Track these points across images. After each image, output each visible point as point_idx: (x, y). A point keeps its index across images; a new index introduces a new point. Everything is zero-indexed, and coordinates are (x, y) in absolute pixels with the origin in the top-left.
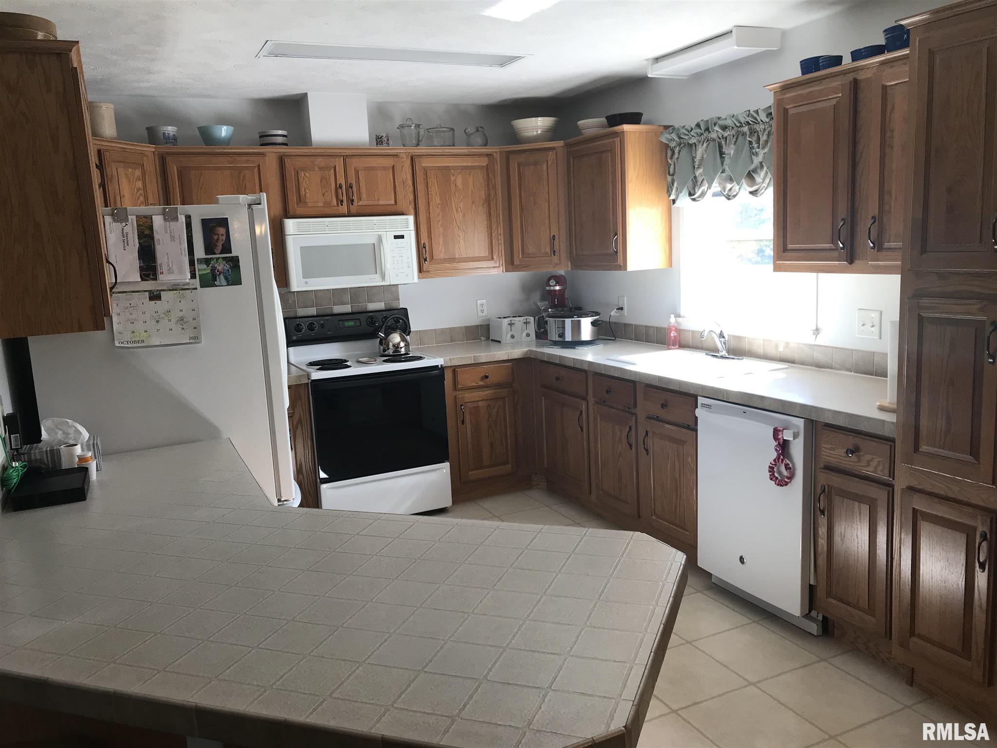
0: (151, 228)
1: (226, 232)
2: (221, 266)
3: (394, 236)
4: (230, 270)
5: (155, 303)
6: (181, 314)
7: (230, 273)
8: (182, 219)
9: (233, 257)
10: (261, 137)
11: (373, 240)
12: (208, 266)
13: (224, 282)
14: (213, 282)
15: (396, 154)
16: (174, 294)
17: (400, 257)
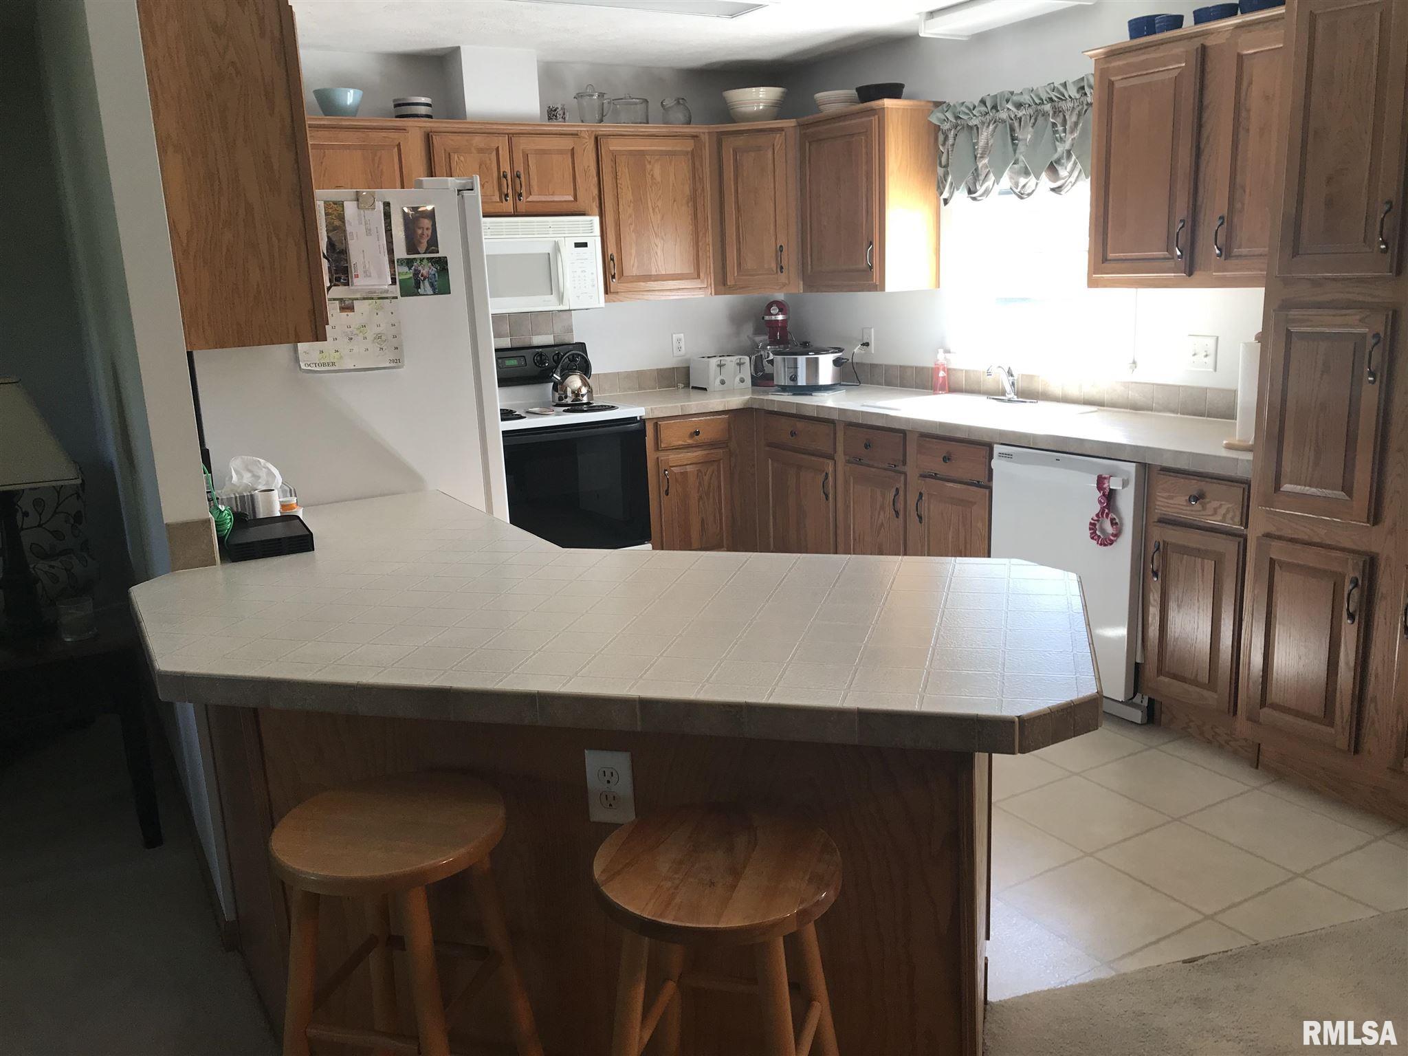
0: (342, 218)
1: (432, 225)
2: (427, 269)
3: (575, 243)
4: (437, 275)
5: (347, 315)
6: (378, 330)
7: (437, 279)
8: (380, 206)
9: (440, 258)
10: (397, 106)
11: (548, 249)
12: (410, 269)
13: (430, 291)
14: (416, 290)
15: (576, 132)
16: (369, 305)
17: (582, 271)
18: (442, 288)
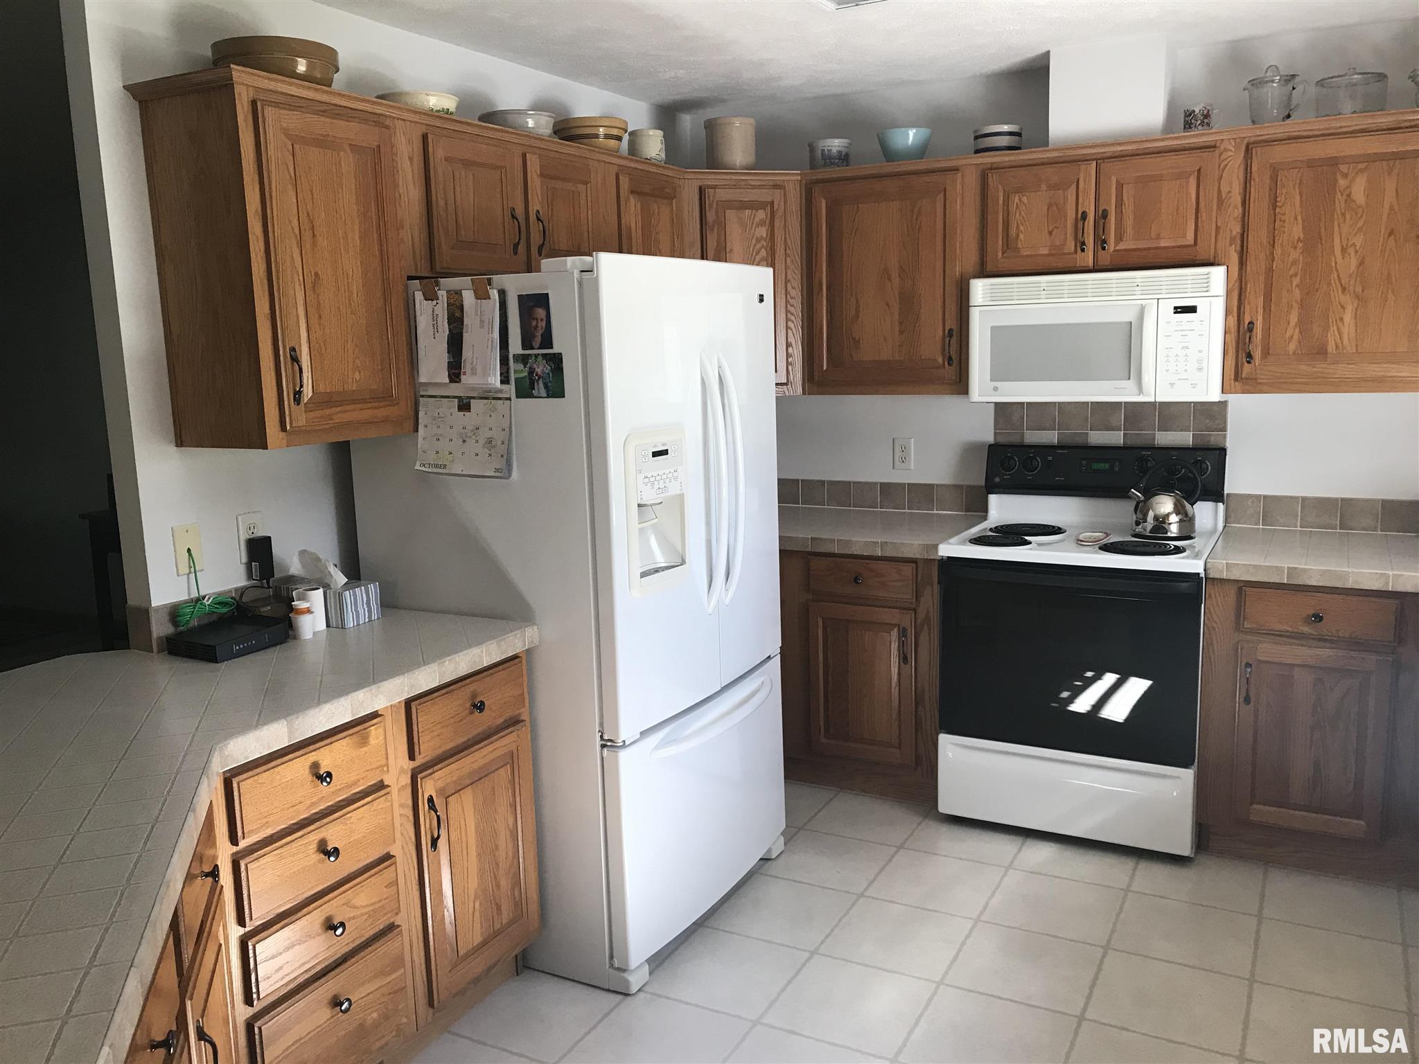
0: (461, 308)
1: (546, 316)
2: (541, 368)
3: (1176, 308)
4: (551, 374)
5: (464, 415)
6: (490, 434)
7: (551, 379)
8: (494, 294)
10: (976, 138)
11: (1129, 316)
12: (525, 367)
13: (543, 392)
14: (530, 391)
15: (1213, 144)
16: (485, 405)
17: (1183, 348)
18: (556, 390)
